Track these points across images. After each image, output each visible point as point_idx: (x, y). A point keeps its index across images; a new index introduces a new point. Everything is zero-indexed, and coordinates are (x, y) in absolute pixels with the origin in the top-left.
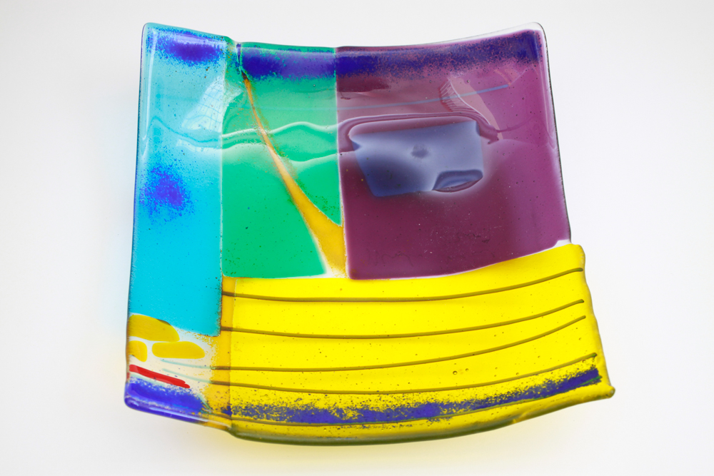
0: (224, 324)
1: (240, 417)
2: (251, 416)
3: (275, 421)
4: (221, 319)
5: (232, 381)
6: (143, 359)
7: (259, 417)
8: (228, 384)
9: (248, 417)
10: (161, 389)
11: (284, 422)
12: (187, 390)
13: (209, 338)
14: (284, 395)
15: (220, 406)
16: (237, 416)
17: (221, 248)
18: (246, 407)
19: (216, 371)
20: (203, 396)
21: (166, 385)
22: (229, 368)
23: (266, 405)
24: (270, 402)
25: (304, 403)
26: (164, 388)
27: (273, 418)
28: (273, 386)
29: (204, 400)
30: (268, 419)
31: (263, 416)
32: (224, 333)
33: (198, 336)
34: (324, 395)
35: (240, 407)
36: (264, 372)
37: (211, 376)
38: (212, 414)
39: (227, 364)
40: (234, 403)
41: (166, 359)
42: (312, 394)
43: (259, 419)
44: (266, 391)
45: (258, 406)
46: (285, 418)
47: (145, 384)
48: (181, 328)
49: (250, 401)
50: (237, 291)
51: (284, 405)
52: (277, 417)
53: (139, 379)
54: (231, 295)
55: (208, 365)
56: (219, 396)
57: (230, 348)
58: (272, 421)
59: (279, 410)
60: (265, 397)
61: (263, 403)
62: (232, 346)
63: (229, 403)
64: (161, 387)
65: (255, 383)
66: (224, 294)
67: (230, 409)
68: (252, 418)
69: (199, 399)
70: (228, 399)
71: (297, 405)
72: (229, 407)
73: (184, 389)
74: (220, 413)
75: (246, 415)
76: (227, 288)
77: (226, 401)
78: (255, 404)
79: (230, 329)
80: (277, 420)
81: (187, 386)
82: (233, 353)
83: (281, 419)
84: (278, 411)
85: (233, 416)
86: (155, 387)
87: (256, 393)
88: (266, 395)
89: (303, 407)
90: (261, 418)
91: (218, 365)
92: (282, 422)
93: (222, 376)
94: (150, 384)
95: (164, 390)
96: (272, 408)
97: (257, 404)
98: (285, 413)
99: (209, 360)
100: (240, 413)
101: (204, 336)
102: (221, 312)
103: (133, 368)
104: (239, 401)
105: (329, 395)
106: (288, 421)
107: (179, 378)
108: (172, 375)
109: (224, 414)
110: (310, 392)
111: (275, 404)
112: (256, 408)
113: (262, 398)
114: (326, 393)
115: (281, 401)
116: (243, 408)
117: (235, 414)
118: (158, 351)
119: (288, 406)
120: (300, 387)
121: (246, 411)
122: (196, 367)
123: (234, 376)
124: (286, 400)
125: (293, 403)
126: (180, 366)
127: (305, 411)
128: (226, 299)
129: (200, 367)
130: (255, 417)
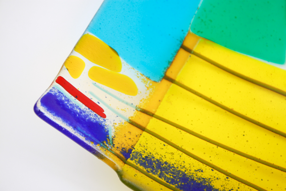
0: (169, 74)
1: (135, 164)
2: (146, 167)
3: (165, 182)
4: (168, 68)
5: (149, 127)
6: (75, 74)
7: (152, 171)
8: (143, 129)
9: (141, 167)
10: (75, 109)
11: (174, 186)
12: (101, 119)
13: (149, 81)
14: (189, 161)
15: (123, 146)
16: (133, 162)
17: (199, 6)
18: (146, 157)
19: (139, 112)
20: (114, 131)
21: (83, 107)
22: (152, 115)
23: (166, 163)
24: (172, 162)
25: (203, 177)
26: (80, 109)
27: (165, 178)
28: (183, 148)
29: (111, 134)
30: (160, 177)
31: (157, 171)
32: (165, 82)
33: (139, 75)
34: (225, 176)
35: (141, 155)
36: (182, 131)
37: (132, 115)
38: (111, 150)
39: (152, 110)
40: (138, 148)
41: (97, 84)
42: (215, 171)
43: (151, 174)
44: (174, 150)
45: (157, 160)
46: (177, 182)
47: (63, 99)
48: (127, 62)
49: (154, 153)
50: (196, 49)
51: (183, 170)
52: (170, 178)
53: (59, 92)
54: (189, 50)
55: (135, 105)
56: (128, 136)
57: (163, 97)
58: (163, 180)
59: (176, 172)
60: (170, 155)
61: (165, 160)
62: (166, 96)
63: (133, 147)
64: (77, 107)
65: (168, 138)
66: (183, 47)
67: (131, 153)
68: (145, 170)
69: (108, 132)
70: (134, 142)
71: (195, 175)
72: (130, 151)
73: (99, 117)
74: (118, 152)
75: (141, 165)
76: (188, 44)
77: (131, 143)
78: (157, 157)
79: (172, 81)
80: (167, 182)
81: (104, 116)
82: (163, 102)
83: (173, 182)
84: (174, 173)
85: (129, 160)
86: (71, 105)
87: (164, 147)
88: (173, 154)
89: (199, 179)
90: (154, 173)
91: (144, 108)
92: (171, 185)
93: (142, 119)
94: (68, 101)
95: (78, 111)
96: (171, 168)
97: (158, 158)
98: (180, 178)
99: (137, 100)
100: (137, 160)
101: (144, 78)
102: (172, 62)
103: (61, 81)
104: (143, 149)
105: (230, 179)
106: (178, 187)
107: (101, 105)
108: (95, 101)
109: (122, 155)
110: (214, 168)
111: (175, 166)
112: (155, 162)
113: (166, 155)
114: (229, 175)
115: (183, 165)
116: (143, 157)
117: (132, 159)
118: (94, 74)
119: (186, 173)
120: (208, 160)
121: (144, 161)
122: (123, 101)
123: (152, 124)
124: (187, 166)
125: (193, 171)
126: (108, 95)
127: (199, 184)
128: (182, 52)
129: (127, 104)
130: (149, 169)
